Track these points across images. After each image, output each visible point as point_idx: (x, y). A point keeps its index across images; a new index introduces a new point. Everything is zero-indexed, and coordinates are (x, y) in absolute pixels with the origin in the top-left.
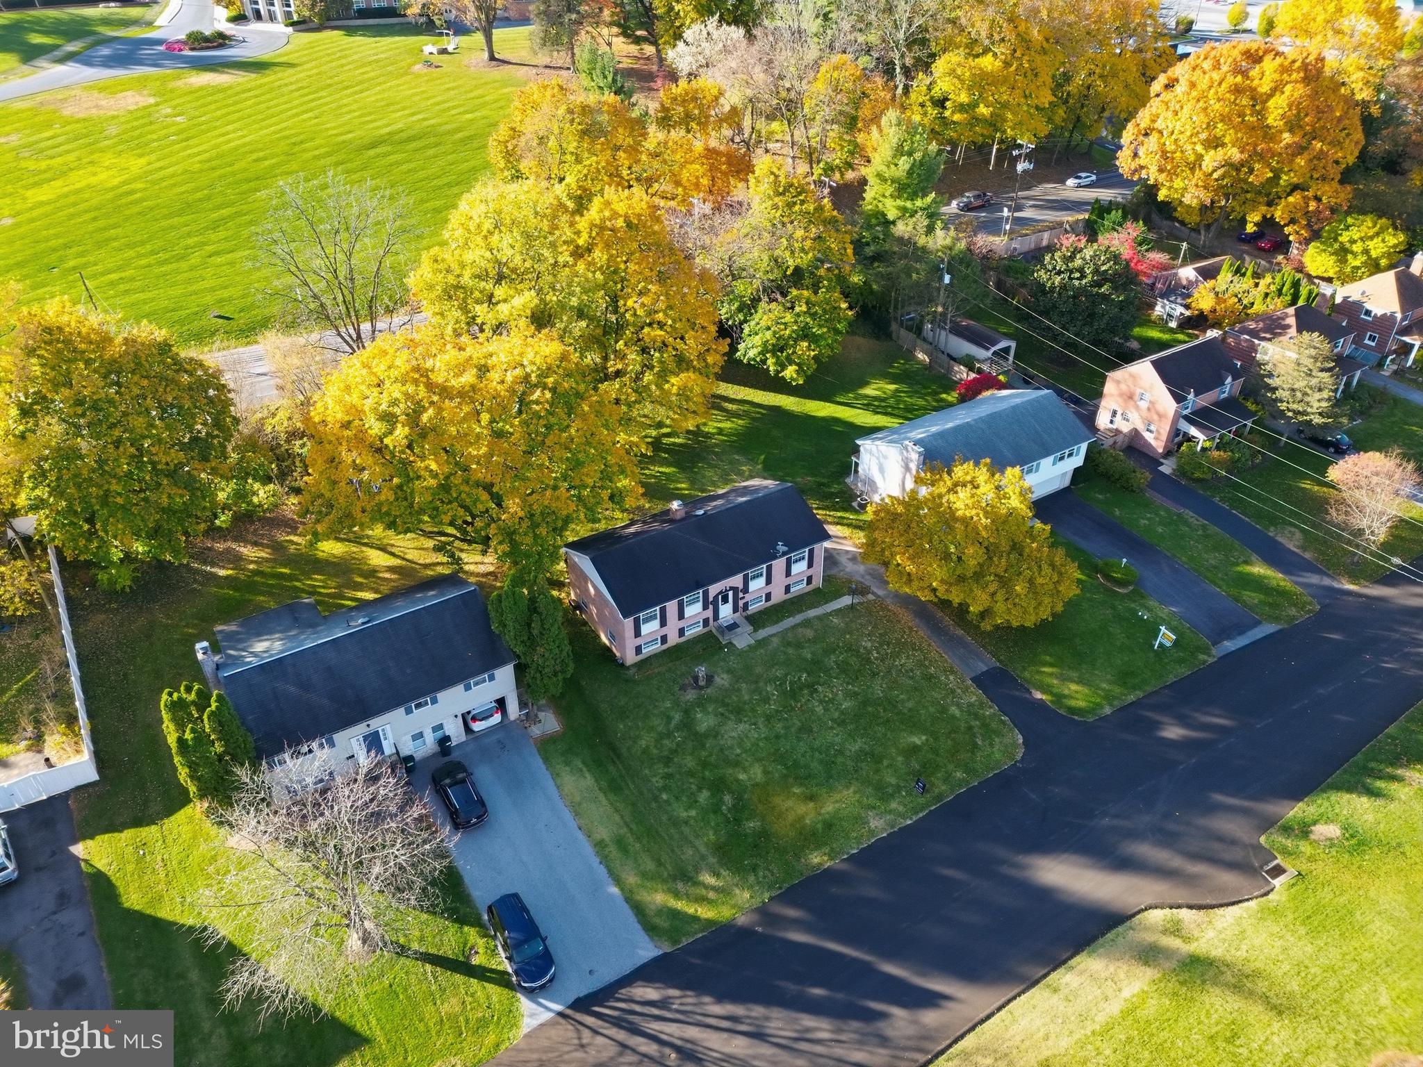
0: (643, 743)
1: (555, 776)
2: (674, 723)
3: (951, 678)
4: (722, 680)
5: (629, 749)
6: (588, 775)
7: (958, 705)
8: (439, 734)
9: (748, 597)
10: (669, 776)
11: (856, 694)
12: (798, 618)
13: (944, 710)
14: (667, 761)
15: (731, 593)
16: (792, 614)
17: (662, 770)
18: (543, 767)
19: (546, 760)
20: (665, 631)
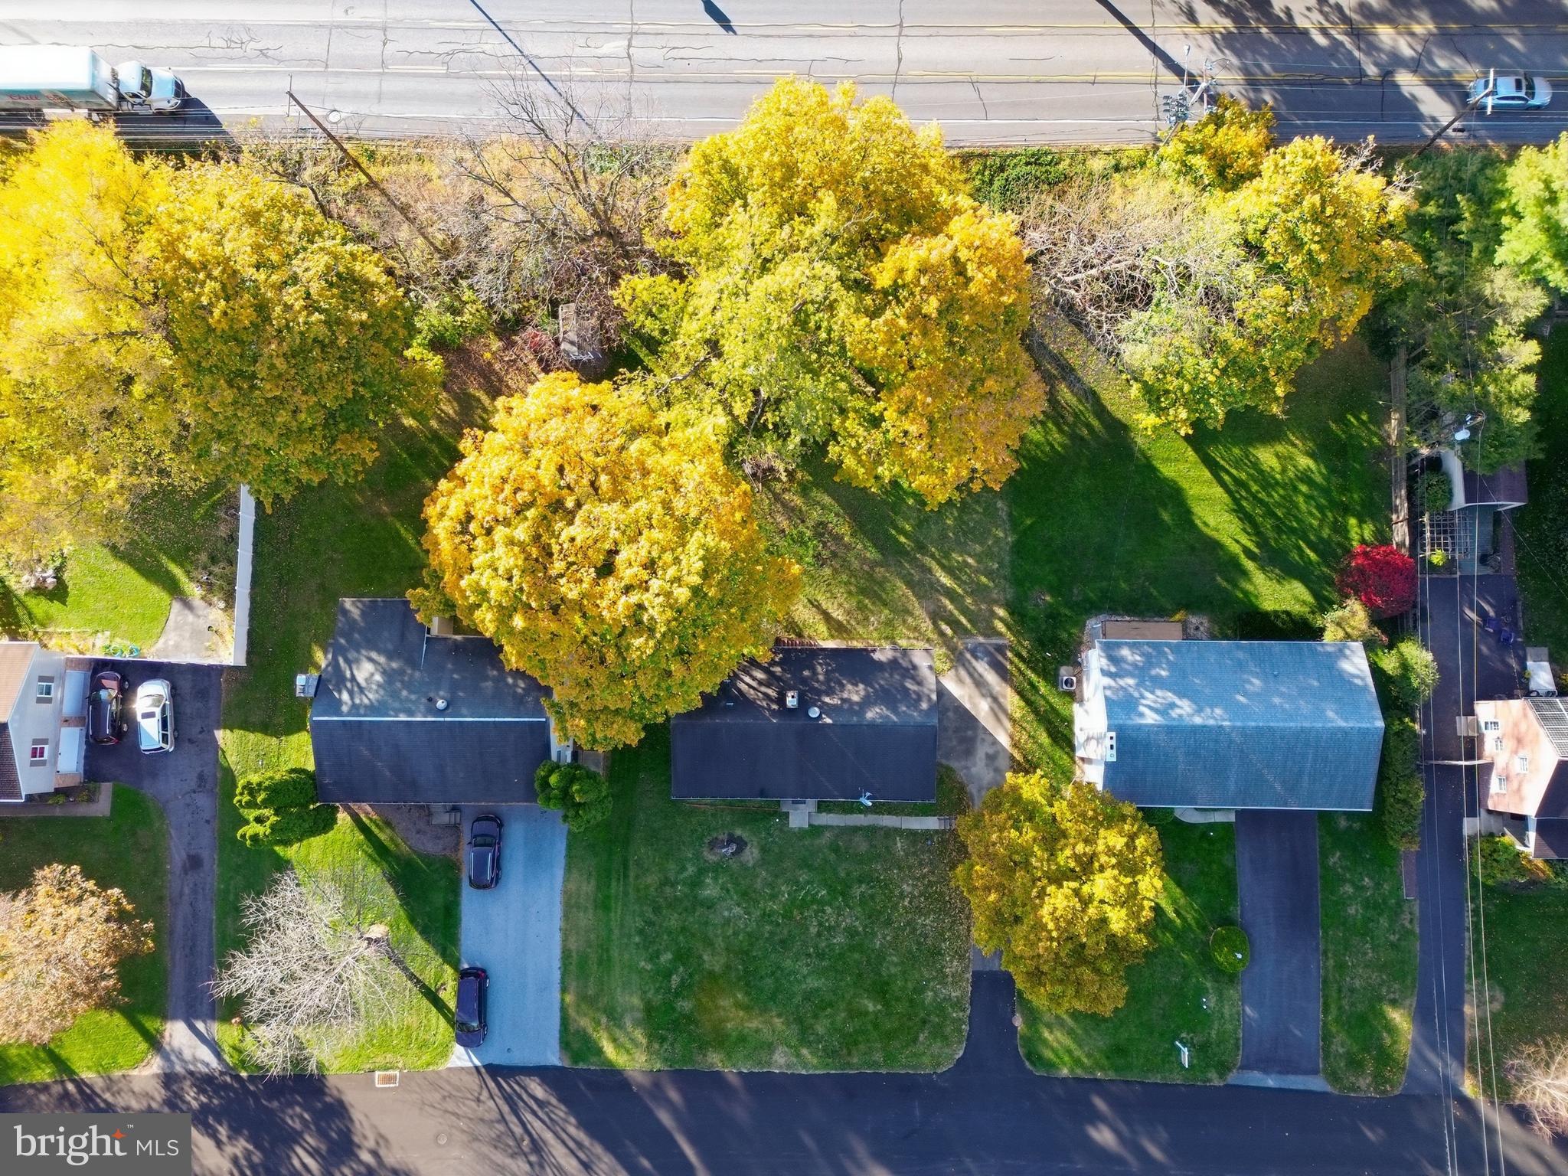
1: (567, 868)
2: (685, 875)
4: (751, 854)
5: (637, 876)
6: (592, 881)
7: (936, 993)
10: (650, 923)
11: (856, 932)
13: (920, 991)
14: (657, 910)
17: (648, 913)
19: (569, 847)
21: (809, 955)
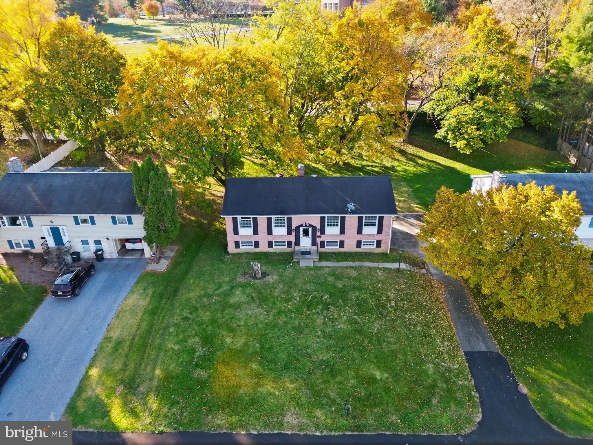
0: (192, 295)
1: (132, 292)
2: (221, 290)
3: (446, 343)
4: (272, 279)
7: (437, 366)
8: (99, 247)
9: (324, 238)
10: (186, 319)
11: (356, 322)
13: (421, 362)
14: (194, 310)
15: (310, 229)
16: (353, 260)
17: (186, 313)
18: (132, 285)
19: (137, 283)
20: (256, 238)
21: (318, 337)
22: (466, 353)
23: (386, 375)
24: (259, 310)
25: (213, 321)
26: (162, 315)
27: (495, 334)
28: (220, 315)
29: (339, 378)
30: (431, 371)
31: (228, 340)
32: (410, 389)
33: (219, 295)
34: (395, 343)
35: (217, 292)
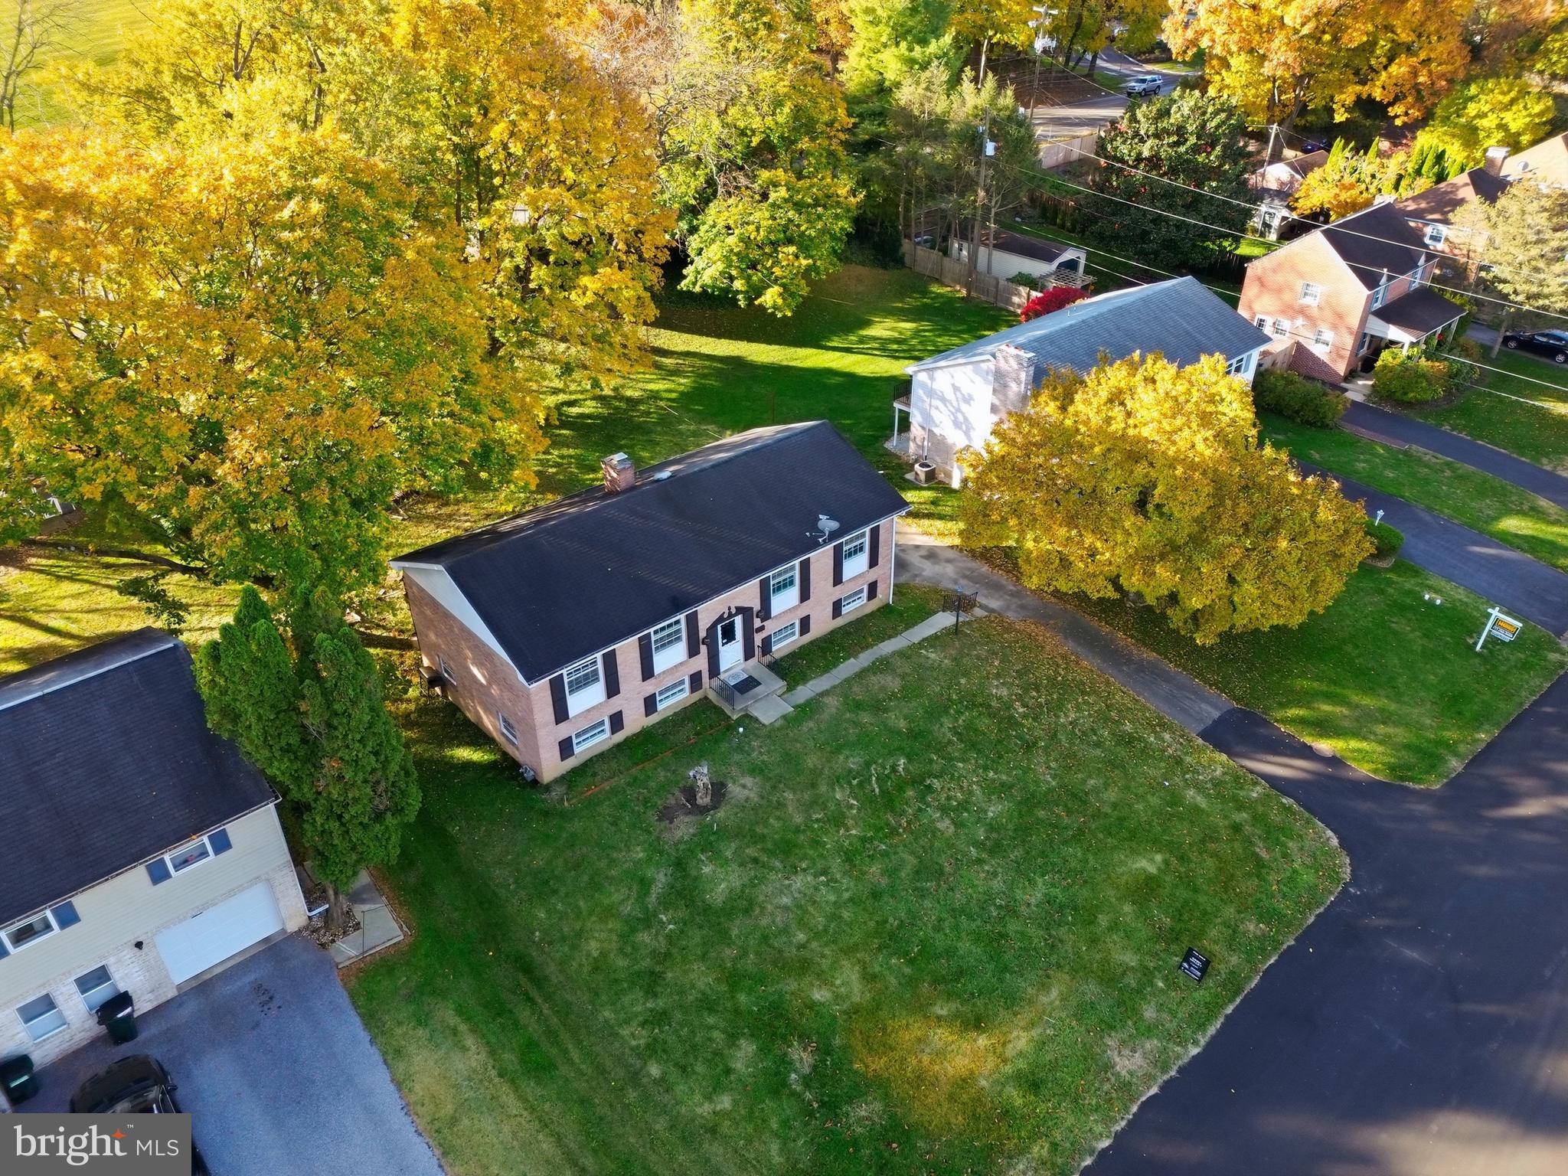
0: (593, 947)
1: (392, 1055)
2: (656, 890)
3: (1167, 736)
4: (743, 789)
5: (563, 963)
6: (470, 1042)
7: (1199, 787)
8: (101, 993)
9: (771, 627)
10: (659, 1018)
12: (865, 658)
13: (1175, 799)
14: (652, 982)
15: (738, 621)
16: (852, 653)
17: (639, 1004)
18: (364, 1036)
19: (370, 1019)
20: (617, 704)
22: (1205, 735)
23: (1159, 858)
24: (799, 882)
25: (734, 979)
26: (575, 1055)
27: (1200, 675)
28: (730, 952)
29: (1103, 920)
30: (1201, 801)
31: (819, 995)
32: (1214, 855)
33: (665, 903)
34: (1106, 786)
35: (652, 898)
